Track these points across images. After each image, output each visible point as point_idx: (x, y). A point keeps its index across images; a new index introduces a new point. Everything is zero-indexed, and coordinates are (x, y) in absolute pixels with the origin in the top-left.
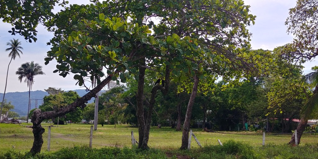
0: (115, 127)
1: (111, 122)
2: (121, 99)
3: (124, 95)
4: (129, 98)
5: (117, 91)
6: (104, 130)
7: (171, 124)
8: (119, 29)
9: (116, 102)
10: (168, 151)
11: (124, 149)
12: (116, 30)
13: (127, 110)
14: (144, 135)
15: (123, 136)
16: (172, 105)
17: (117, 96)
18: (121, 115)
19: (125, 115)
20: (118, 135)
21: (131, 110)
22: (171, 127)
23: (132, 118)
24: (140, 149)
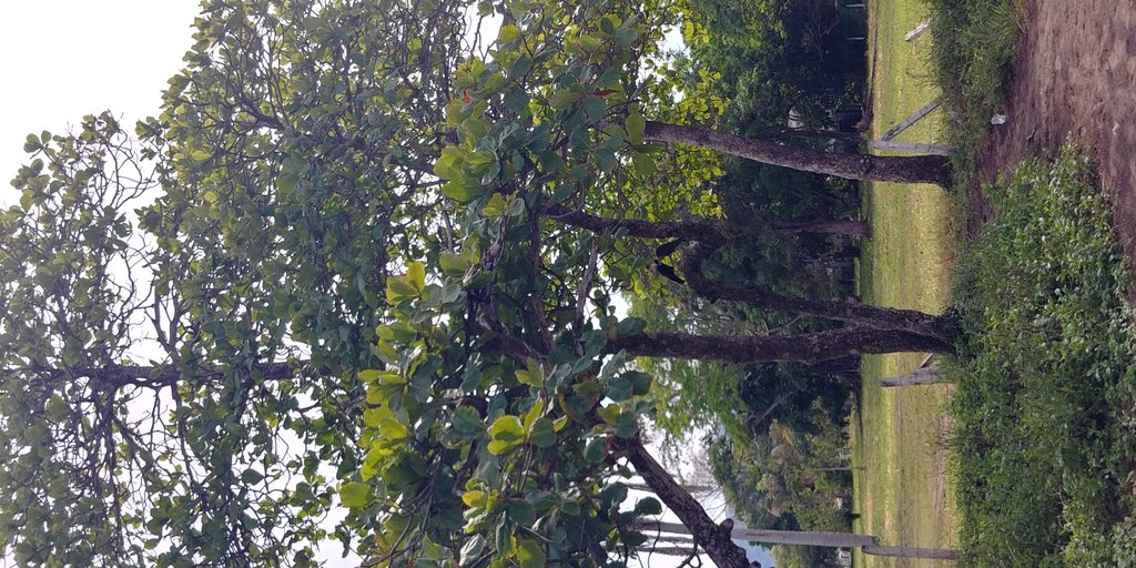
0: (862, 469)
1: (845, 485)
2: (755, 447)
3: (740, 438)
4: (751, 417)
5: (725, 462)
6: (874, 510)
7: (843, 261)
8: (404, 413)
9: (766, 464)
10: (958, 238)
11: (961, 412)
12: (408, 428)
13: (794, 427)
14: (898, 328)
15: (897, 433)
16: (772, 254)
17: (743, 464)
18: (815, 448)
19: (814, 434)
20: (895, 451)
21: (796, 411)
22: (856, 259)
23: (825, 405)
24: (957, 346)
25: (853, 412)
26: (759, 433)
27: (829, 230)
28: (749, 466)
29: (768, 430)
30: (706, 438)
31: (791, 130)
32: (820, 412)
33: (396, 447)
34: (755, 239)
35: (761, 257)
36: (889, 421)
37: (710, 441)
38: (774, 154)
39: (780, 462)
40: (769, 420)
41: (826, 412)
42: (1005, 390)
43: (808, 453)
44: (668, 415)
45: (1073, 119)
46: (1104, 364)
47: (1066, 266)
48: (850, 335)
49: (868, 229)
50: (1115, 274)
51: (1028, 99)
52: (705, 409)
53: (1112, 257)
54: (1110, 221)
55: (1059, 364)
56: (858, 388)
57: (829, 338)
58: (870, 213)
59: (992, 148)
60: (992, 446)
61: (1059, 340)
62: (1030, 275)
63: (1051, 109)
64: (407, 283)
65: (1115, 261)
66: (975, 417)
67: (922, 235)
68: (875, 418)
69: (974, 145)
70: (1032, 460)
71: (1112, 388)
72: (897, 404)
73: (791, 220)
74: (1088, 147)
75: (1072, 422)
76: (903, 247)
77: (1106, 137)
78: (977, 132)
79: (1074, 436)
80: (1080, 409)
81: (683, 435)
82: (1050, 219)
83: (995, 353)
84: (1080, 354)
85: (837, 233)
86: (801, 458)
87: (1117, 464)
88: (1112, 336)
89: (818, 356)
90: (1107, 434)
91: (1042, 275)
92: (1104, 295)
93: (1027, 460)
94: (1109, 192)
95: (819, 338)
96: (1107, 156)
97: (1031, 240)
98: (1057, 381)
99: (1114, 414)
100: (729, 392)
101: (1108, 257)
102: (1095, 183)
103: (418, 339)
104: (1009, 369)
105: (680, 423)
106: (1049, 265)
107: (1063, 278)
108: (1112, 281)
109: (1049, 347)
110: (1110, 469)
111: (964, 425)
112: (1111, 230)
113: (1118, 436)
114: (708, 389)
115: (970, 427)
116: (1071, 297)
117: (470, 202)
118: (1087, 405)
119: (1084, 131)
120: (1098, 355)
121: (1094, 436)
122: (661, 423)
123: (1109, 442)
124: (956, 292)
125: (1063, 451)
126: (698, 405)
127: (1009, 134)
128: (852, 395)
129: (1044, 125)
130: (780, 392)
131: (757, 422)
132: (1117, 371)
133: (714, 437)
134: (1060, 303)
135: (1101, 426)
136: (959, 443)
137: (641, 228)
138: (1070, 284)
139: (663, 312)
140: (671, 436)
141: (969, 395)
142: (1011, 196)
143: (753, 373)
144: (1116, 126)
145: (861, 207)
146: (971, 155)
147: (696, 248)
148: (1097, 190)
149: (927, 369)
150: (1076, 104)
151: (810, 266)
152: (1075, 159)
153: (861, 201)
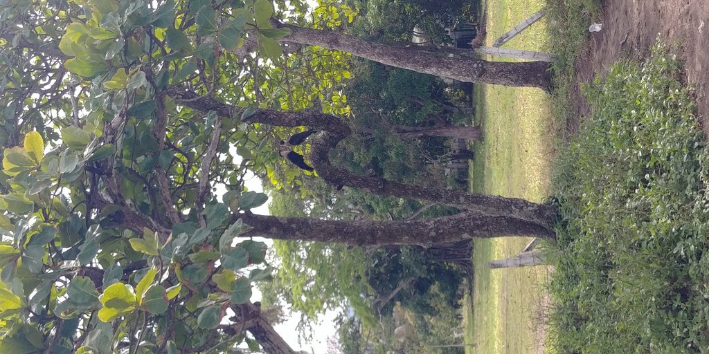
0: (473, 345)
2: (381, 327)
3: (368, 318)
4: (377, 300)
5: (354, 340)
7: (459, 162)
8: (18, 283)
9: (390, 342)
10: (559, 135)
11: (559, 291)
12: (22, 298)
13: (415, 309)
14: (505, 214)
15: (503, 313)
16: (397, 155)
17: (370, 342)
18: (433, 327)
19: (432, 315)
20: (502, 328)
21: (417, 295)
22: (470, 161)
23: (442, 290)
24: (556, 230)
25: (466, 296)
26: (384, 313)
27: (447, 134)
28: (376, 344)
29: (392, 311)
30: (337, 319)
31: (415, 46)
32: (437, 295)
33: (9, 318)
34: (382, 141)
35: (387, 157)
36: (496, 303)
37: (341, 322)
38: (397, 57)
39: (402, 340)
40: (393, 301)
41: (442, 296)
42: (599, 269)
43: (427, 331)
44: (304, 298)
45: (662, 22)
46: (688, 242)
47: (655, 154)
48: (463, 220)
49: (481, 134)
50: (700, 158)
51: (622, 8)
52: (336, 293)
53: (696, 144)
54: (695, 111)
55: (648, 243)
56: (470, 275)
57: (444, 223)
58: (483, 120)
59: (589, 54)
60: (587, 319)
61: (648, 220)
62: (622, 163)
63: (642, 14)
64: (25, 154)
65: (699, 147)
66: (572, 294)
67: (527, 136)
68: (485, 300)
69: (573, 52)
70: (622, 331)
71: (695, 264)
72: (503, 288)
73: (414, 124)
74: (675, 45)
75: (659, 296)
76: (510, 148)
77: (692, 35)
78: (577, 39)
79: (661, 308)
80: (666, 283)
81: (317, 317)
82: (642, 112)
83: (590, 235)
84: (667, 234)
85: (455, 136)
86: (421, 336)
87: (699, 334)
88: (696, 216)
89: (434, 239)
90: (689, 306)
91: (634, 163)
92: (690, 179)
93: (618, 332)
94: (694, 86)
95: (435, 223)
96: (692, 53)
97: (624, 132)
98: (647, 258)
99: (696, 288)
100: (358, 278)
101: (693, 145)
102: (681, 78)
103: (36, 210)
104: (603, 249)
105: (314, 306)
106: (640, 154)
107: (652, 164)
108: (697, 166)
109: (639, 228)
110: (693, 338)
111: (561, 301)
112: (696, 120)
113: (700, 307)
114: (340, 275)
115: (567, 303)
116: (660, 181)
117: (94, 77)
118: (672, 279)
119: (672, 32)
120: (683, 234)
121: (679, 309)
122: (296, 305)
123: (691, 313)
124: (556, 182)
125: (651, 322)
126: (330, 290)
127: (605, 40)
128: (465, 281)
129: (636, 30)
130: (402, 277)
131: (382, 305)
132: (700, 249)
133: (345, 318)
134: (649, 187)
135: (684, 298)
136: (557, 318)
137: (272, 116)
138: (659, 170)
139: (299, 205)
140: (305, 317)
141: (567, 276)
142: (606, 93)
143: (380, 261)
144: (702, 24)
145: (474, 114)
146: (570, 60)
147: (324, 138)
148: (683, 83)
149: (530, 252)
150: (665, 8)
151: (430, 166)
152: (664, 57)
153: (474, 109)
